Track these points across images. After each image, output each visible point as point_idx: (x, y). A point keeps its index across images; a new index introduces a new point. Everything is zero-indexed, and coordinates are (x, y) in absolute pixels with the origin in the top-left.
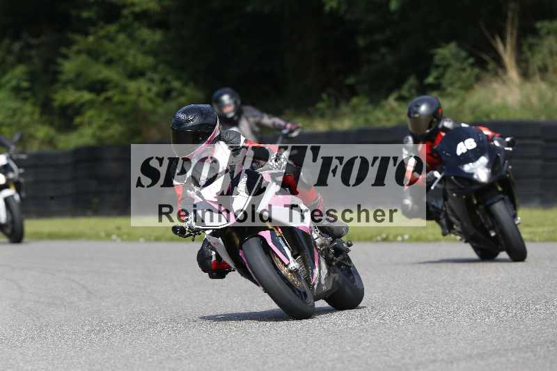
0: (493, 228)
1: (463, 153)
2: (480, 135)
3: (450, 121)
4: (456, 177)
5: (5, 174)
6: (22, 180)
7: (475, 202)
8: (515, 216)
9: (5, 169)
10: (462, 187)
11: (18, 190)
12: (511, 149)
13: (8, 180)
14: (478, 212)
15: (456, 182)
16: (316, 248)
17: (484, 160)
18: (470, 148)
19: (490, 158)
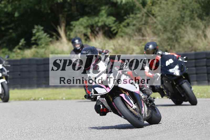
0: (183, 93)
1: (168, 65)
2: (174, 57)
3: (160, 51)
4: (167, 75)
5: (1, 72)
6: (8, 75)
7: (175, 84)
8: (191, 88)
9: (2, 70)
10: (170, 78)
11: (6, 79)
12: (186, 61)
13: (3, 75)
14: (176, 88)
15: (167, 76)
16: (142, 100)
17: (177, 67)
18: (171, 63)
19: (179, 66)
